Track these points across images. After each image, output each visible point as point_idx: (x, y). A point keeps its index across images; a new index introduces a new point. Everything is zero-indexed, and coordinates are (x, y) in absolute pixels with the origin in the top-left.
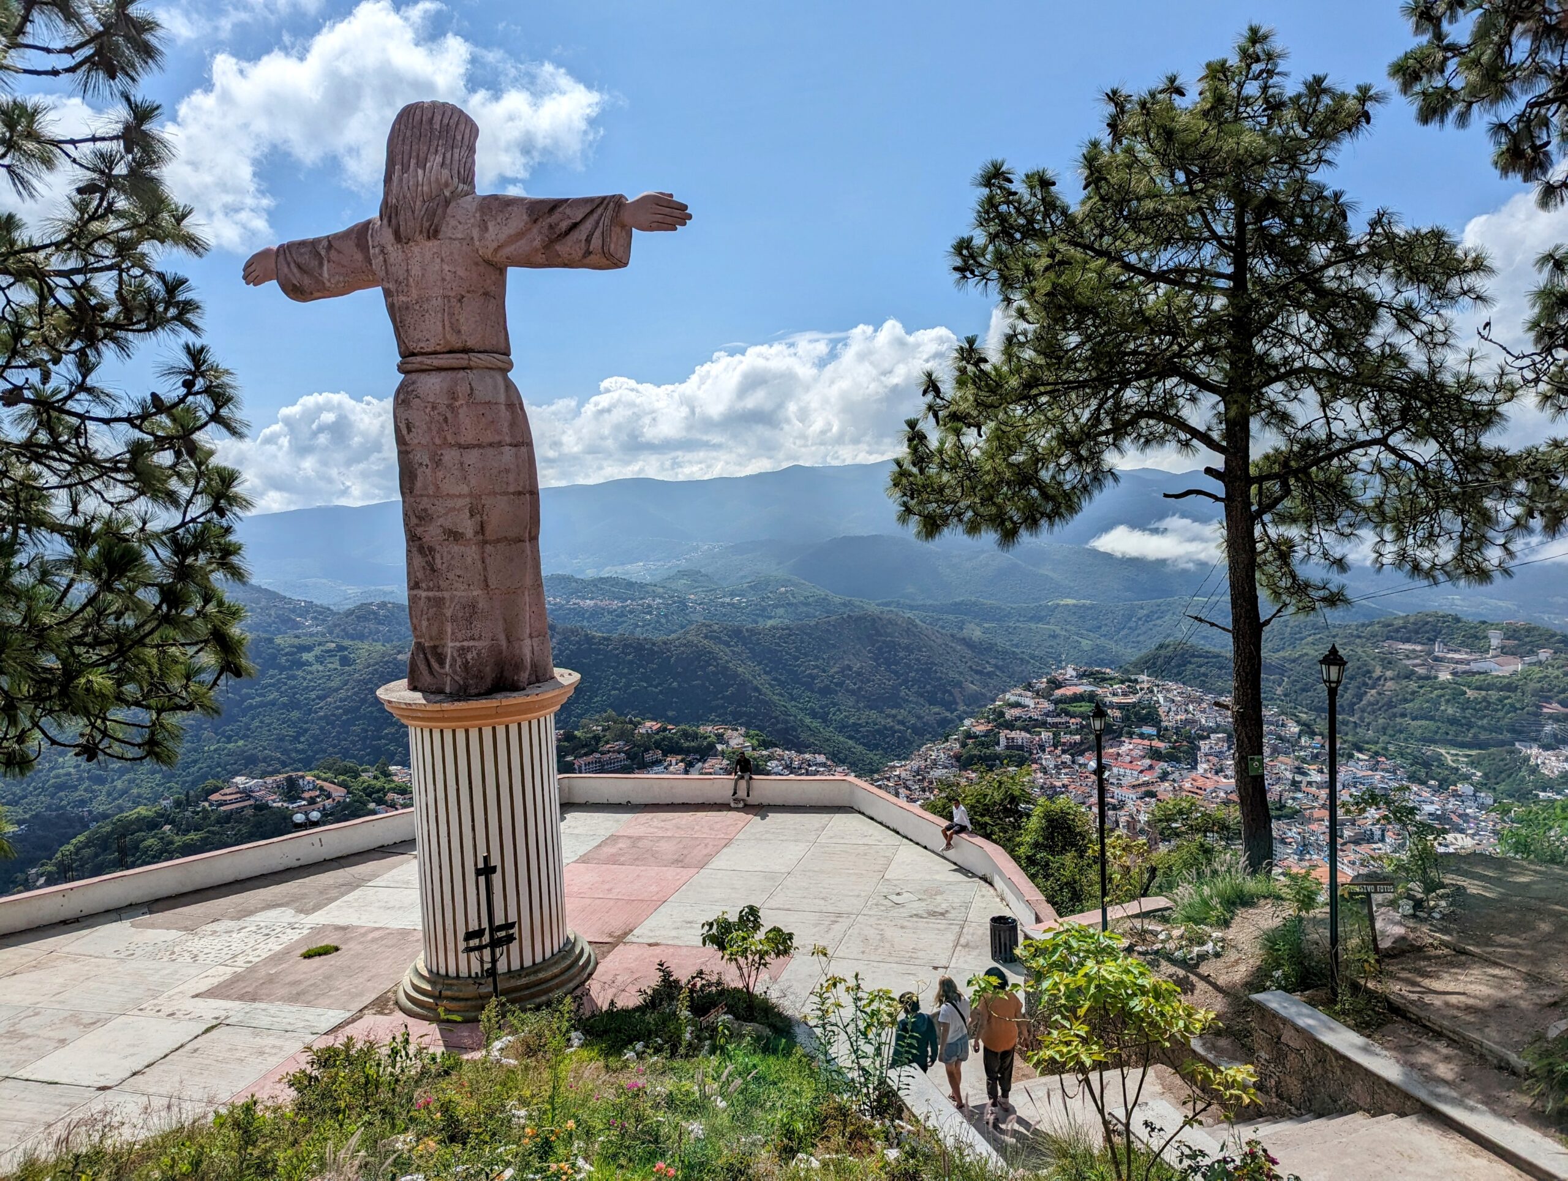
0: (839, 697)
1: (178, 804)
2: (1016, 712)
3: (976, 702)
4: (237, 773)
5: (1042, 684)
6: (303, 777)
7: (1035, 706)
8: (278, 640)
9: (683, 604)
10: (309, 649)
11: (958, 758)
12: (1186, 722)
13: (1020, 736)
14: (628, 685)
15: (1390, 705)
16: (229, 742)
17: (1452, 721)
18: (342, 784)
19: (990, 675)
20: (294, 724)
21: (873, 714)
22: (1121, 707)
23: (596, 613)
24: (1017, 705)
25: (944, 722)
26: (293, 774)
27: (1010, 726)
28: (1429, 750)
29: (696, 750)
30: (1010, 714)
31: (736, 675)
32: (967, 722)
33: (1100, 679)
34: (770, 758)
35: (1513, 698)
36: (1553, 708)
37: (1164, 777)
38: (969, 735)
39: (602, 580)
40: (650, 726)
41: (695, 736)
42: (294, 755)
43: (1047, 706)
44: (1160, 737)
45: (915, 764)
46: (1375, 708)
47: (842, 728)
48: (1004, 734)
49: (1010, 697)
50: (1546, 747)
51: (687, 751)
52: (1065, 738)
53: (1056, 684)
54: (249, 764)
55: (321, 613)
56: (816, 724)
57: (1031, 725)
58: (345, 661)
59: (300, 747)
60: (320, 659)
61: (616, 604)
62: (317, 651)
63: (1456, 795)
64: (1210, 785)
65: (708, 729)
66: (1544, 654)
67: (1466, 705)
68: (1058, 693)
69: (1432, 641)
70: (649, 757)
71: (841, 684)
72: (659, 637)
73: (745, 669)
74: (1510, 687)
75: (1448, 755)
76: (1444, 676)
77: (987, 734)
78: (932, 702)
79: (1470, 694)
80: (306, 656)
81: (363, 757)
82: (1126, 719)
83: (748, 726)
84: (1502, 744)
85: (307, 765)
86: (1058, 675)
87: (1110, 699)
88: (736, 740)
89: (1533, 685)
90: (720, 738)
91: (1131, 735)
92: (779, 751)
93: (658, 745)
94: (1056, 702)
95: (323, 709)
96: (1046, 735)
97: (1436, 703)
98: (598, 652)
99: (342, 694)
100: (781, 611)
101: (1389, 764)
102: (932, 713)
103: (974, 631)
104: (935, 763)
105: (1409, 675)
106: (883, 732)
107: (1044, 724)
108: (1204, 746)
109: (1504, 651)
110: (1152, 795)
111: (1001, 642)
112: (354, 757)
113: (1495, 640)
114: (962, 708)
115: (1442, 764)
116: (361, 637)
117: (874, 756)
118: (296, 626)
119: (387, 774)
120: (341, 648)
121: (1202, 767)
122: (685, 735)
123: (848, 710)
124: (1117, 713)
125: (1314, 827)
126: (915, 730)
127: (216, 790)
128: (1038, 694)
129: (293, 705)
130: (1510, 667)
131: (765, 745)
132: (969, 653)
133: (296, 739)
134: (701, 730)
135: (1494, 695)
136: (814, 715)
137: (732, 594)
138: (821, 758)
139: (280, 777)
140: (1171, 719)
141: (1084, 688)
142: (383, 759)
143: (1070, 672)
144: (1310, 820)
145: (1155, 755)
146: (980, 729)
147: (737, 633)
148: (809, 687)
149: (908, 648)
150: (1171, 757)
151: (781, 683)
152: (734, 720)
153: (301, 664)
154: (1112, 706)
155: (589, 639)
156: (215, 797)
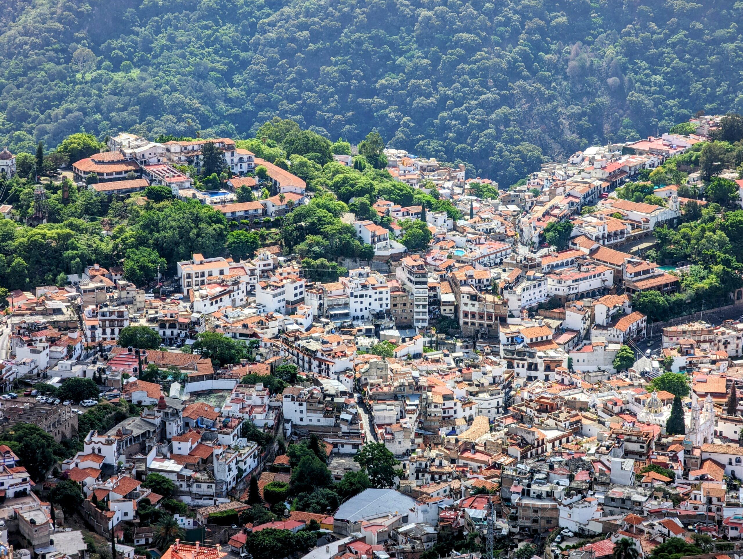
4: (126, 127)
6: (231, 148)
16: (116, 69)
18: (298, 172)
20: (225, 50)
26: (217, 141)
42: (222, 106)
54: (145, 113)
59: (234, 93)
81: (340, 124)
85: (242, 129)
112: (324, 123)
127: (88, 152)
133: (227, 77)
139: (194, 143)
142: (374, 133)
156: (84, 165)
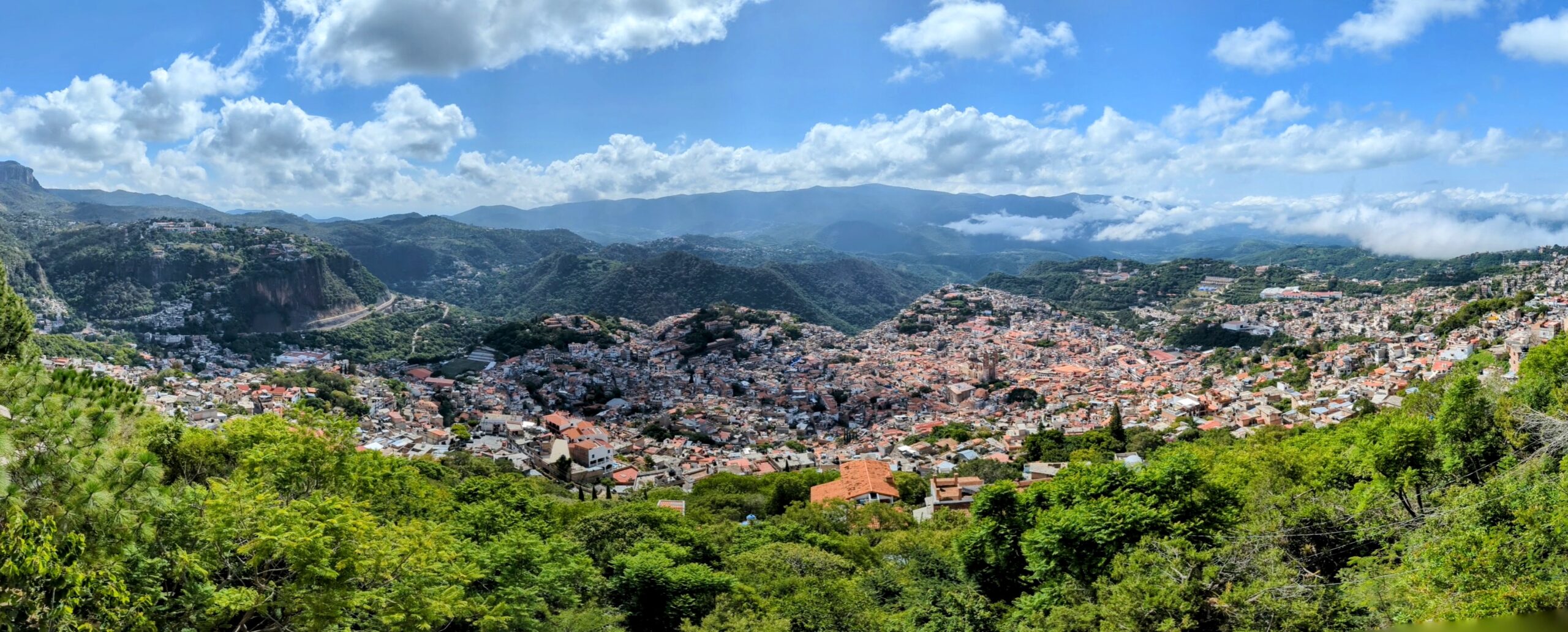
0: (837, 299)
1: (533, 321)
2: (926, 305)
3: (905, 303)
5: (938, 292)
7: (935, 303)
8: (579, 257)
9: (760, 252)
10: (590, 261)
11: (898, 328)
12: (1004, 308)
13: (928, 317)
14: (732, 289)
15: (1084, 295)
17: (1107, 300)
18: (599, 323)
19: (911, 289)
20: (582, 294)
21: (854, 307)
22: (975, 302)
23: (718, 254)
24: (926, 302)
25: (888, 311)
27: (923, 312)
28: (1099, 312)
29: (765, 322)
30: (923, 306)
31: (786, 287)
32: (902, 311)
33: (965, 289)
34: (803, 327)
35: (1127, 289)
36: (1141, 292)
37: (996, 332)
38: (903, 317)
39: (722, 238)
40: (743, 309)
41: (765, 315)
43: (940, 302)
44: (992, 315)
45: (876, 330)
46: (1078, 297)
47: (838, 314)
48: (920, 316)
49: (923, 298)
50: (1141, 307)
51: (761, 322)
52: (950, 317)
53: (944, 292)
54: (563, 309)
55: (596, 247)
56: (825, 312)
57: (933, 312)
58: (605, 269)
60: (595, 267)
61: (728, 250)
62: (594, 263)
63: (1112, 330)
64: (1017, 335)
65: (771, 312)
66: (1136, 271)
67: (1111, 293)
68: (946, 296)
69: (1097, 268)
70: (742, 324)
71: (838, 293)
72: (749, 267)
73: (790, 284)
74: (1126, 285)
75: (1106, 314)
76: (1103, 282)
77: (912, 316)
78: (883, 301)
79: (1113, 288)
80: (589, 265)
82: (977, 307)
83: (791, 311)
84: (1124, 307)
85: (586, 312)
86: (945, 288)
87: (970, 298)
88: (786, 317)
89: (1134, 284)
90: (778, 317)
91: (980, 314)
92: (807, 324)
93: (746, 319)
94: (945, 300)
95: (594, 289)
96: (940, 316)
97: (1100, 294)
98: (718, 272)
99: (603, 283)
100: (808, 256)
101: (1086, 320)
102: (882, 307)
103: (903, 268)
104: (886, 330)
105: (1090, 283)
106: (859, 316)
107: (939, 311)
108: (1012, 318)
109: (1123, 271)
110: (991, 341)
111: (915, 273)
113: (1120, 266)
114: (897, 304)
115: (1104, 318)
116: (612, 258)
117: (854, 327)
118: (586, 251)
119: (618, 321)
120: (604, 263)
121: (1012, 327)
122: (760, 314)
123: (841, 304)
124: (973, 305)
125: (1063, 349)
126: (875, 315)
127: (547, 317)
128: (936, 296)
129: (583, 286)
130: (1124, 277)
131: (801, 321)
132: (900, 278)
133: (583, 301)
134: (769, 312)
135: (1121, 288)
136: (824, 307)
137: (785, 248)
138: (829, 328)
140: (997, 307)
141: (958, 293)
143: (951, 286)
144: (1061, 346)
145: (991, 323)
146: (909, 313)
147: (787, 266)
148: (822, 294)
149: (872, 276)
150: (999, 324)
151: (809, 292)
152: (786, 308)
153: (587, 268)
154: (971, 301)
155: (714, 266)
156: (547, 321)
